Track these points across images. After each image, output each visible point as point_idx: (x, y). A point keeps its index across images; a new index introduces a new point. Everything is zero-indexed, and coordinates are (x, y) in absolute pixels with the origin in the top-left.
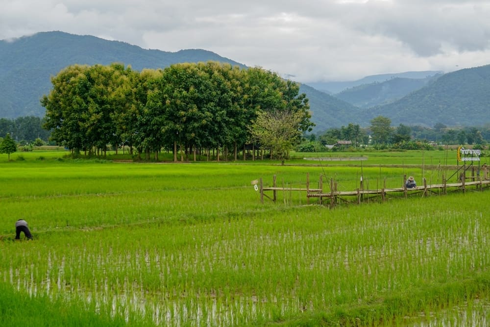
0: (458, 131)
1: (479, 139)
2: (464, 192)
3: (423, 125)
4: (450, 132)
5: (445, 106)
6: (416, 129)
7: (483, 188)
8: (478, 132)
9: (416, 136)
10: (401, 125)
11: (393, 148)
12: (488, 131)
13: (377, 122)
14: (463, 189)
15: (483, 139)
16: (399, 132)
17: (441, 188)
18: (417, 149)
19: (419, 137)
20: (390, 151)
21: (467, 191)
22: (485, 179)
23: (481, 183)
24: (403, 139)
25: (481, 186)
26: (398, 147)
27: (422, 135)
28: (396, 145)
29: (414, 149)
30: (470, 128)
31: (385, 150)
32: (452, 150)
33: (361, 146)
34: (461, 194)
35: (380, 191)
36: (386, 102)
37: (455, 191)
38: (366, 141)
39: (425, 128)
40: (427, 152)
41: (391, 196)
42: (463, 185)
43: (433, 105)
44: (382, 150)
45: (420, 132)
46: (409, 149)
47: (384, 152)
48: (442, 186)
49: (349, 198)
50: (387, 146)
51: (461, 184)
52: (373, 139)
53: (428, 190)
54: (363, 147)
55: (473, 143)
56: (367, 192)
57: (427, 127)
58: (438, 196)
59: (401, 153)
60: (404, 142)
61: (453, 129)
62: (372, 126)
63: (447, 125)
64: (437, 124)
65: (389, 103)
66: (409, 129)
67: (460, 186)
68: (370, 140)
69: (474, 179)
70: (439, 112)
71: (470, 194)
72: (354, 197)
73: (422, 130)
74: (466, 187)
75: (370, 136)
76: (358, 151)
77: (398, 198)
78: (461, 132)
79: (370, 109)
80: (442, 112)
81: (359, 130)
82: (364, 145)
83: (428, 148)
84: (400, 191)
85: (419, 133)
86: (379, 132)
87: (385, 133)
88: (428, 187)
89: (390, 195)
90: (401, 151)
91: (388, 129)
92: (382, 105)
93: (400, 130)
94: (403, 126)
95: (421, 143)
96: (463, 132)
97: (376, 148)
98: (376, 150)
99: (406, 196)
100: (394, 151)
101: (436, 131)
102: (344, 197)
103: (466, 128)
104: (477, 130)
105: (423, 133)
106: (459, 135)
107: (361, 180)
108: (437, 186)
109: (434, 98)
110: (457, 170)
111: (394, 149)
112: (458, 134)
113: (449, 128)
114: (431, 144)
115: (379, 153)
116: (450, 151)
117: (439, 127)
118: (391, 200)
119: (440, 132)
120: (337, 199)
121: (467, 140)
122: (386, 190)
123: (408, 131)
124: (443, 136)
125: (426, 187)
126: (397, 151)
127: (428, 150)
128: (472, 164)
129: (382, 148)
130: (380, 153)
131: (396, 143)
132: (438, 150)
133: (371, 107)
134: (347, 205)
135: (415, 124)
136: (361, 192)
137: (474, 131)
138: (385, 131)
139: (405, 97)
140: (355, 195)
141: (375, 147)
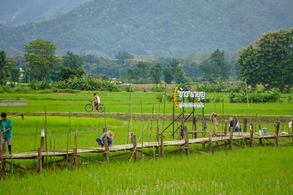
0: (150, 64)
1: (180, 76)
2: (187, 154)
3: (99, 54)
4: (140, 65)
5: (131, 27)
6: (90, 59)
7: (212, 148)
8: (179, 65)
9: (90, 71)
10: (68, 53)
11: (59, 87)
12: (192, 65)
13: (35, 47)
14: (186, 150)
15: (186, 76)
16: (66, 64)
17: (156, 147)
18: (94, 90)
19: (93, 72)
20: (55, 91)
21: (191, 151)
22: (214, 134)
23: (210, 141)
24: (75, 74)
25: (210, 145)
26: (67, 86)
27: (98, 68)
28: (64, 83)
29: (89, 89)
30: (167, 60)
31: (46, 90)
32: (145, 91)
33: (8, 83)
34: (184, 157)
35: (71, 151)
36: (44, 18)
37: (175, 151)
38: (15, 76)
39: (102, 58)
40: (109, 93)
41: (85, 159)
42: (187, 143)
43: (114, 24)
44: (42, 91)
45: (95, 64)
46: (83, 89)
47: (46, 93)
48: (158, 145)
49: (24, 163)
50: (50, 84)
51: (183, 142)
52: (26, 74)
53: (139, 150)
54: (12, 86)
55: (172, 82)
56: (52, 153)
57: (105, 57)
58: (152, 160)
59: (72, 95)
60: (76, 78)
61: (144, 61)
62: (27, 53)
63: (135, 55)
64: (120, 53)
65: (48, 19)
66: (81, 59)
67: (183, 145)
68: (22, 76)
69: (196, 134)
70: (123, 34)
71: (196, 156)
72: (32, 160)
73: (98, 62)
74: (189, 145)
75: (21, 69)
76: (6, 91)
77: (97, 161)
78: (155, 65)
79: (19, 27)
80: (126, 34)
81: (6, 60)
82: (13, 83)
83: (110, 89)
84: (99, 152)
85: (94, 66)
86: (37, 64)
87: (47, 64)
88: (139, 145)
89: (83, 157)
90: (71, 92)
91: (51, 59)
92: (38, 22)
93: (67, 61)
94: (71, 55)
95: (100, 80)
96: (158, 66)
97: (33, 87)
98: (34, 91)
99: (108, 158)
100: (61, 92)
101: (118, 63)
102: (16, 162)
103: (162, 59)
104: (178, 63)
105: (99, 66)
106: (153, 69)
107: (43, 134)
108: (150, 145)
109: (114, 14)
110: (172, 122)
111: (61, 90)
112: (150, 67)
113: (137, 59)
114: (113, 82)
115: (38, 94)
116: (142, 92)
117: (123, 57)
118: (86, 165)
119: (125, 64)
120: (7, 164)
121: (163, 76)
122: (79, 151)
123: (79, 62)
124: (130, 71)
125: (135, 145)
126: (66, 92)
127: (111, 90)
128: (193, 112)
129: (43, 87)
130: (41, 95)
131: (63, 80)
132: (125, 92)
133: (21, 24)
134: (22, 174)
135: (87, 53)
136: (43, 154)
137: (174, 64)
138: (47, 61)
139: (72, 11)
140: (34, 157)
141: (31, 86)
